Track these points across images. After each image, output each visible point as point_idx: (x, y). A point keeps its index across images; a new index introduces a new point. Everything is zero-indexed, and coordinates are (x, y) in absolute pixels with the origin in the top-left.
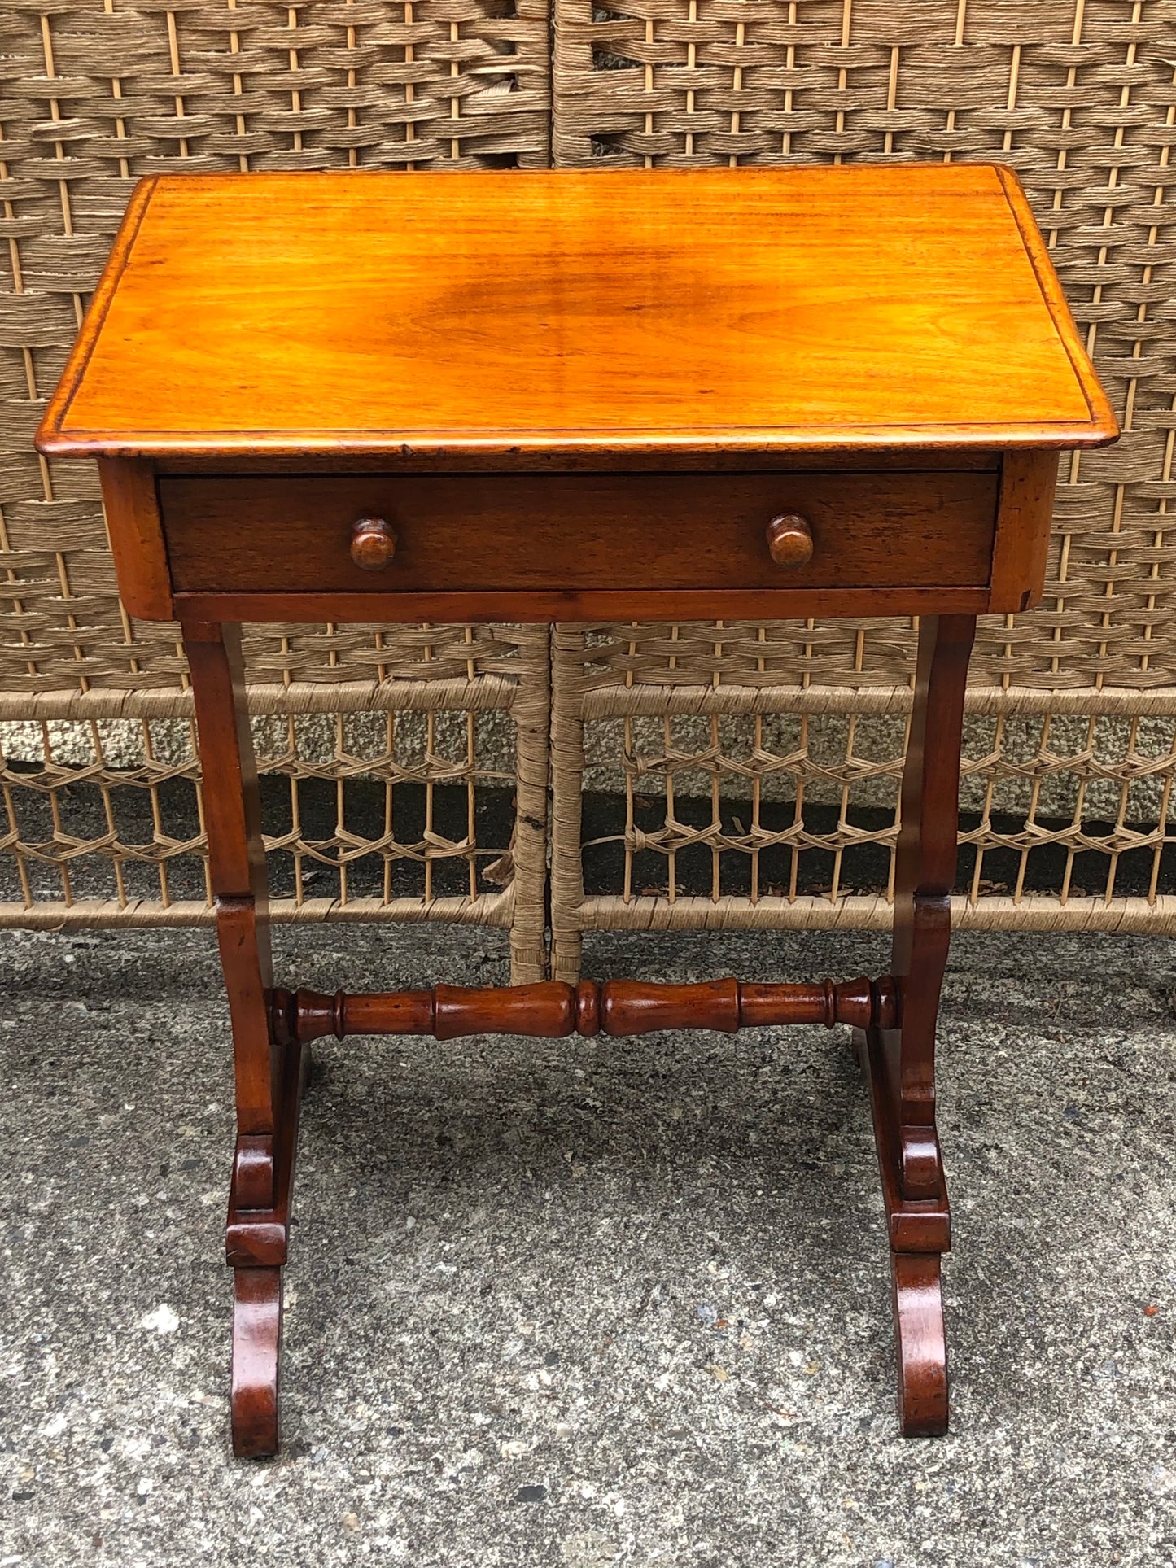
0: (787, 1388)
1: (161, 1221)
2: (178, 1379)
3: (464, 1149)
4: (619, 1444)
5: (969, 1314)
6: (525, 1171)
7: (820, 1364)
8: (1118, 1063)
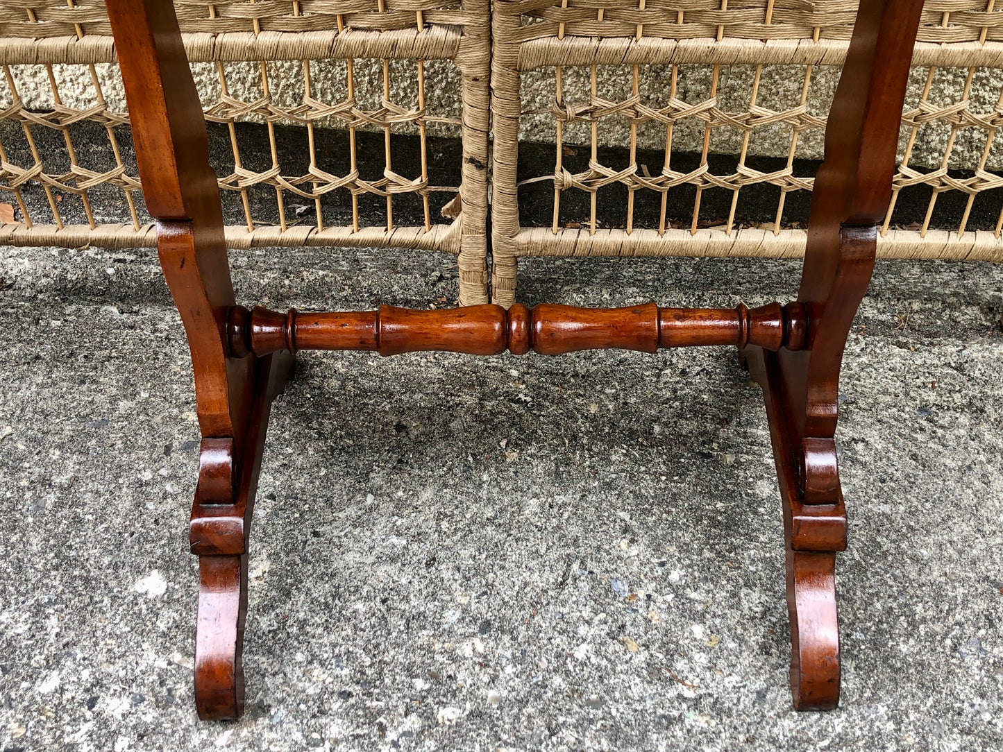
0: (690, 659)
1: (161, 495)
2: (160, 640)
3: (417, 437)
4: (542, 712)
5: (848, 592)
6: (467, 456)
7: (719, 637)
8: (960, 368)
